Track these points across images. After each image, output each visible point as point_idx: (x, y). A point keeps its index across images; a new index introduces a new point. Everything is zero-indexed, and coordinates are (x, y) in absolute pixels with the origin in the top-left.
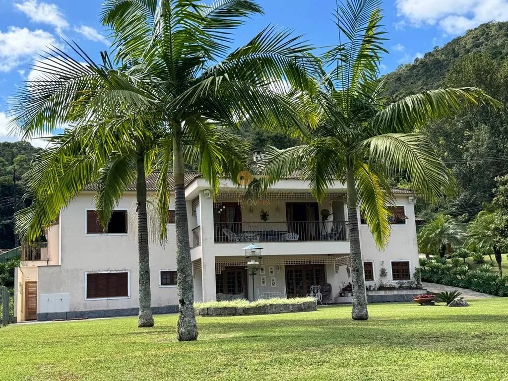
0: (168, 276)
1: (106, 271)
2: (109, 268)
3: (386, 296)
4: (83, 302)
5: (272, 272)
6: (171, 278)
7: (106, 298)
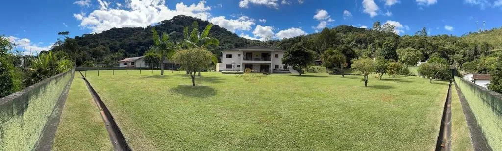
0: (239, 66)
2: (229, 64)
3: (281, 71)
4: (225, 69)
5: (257, 66)
7: (229, 68)
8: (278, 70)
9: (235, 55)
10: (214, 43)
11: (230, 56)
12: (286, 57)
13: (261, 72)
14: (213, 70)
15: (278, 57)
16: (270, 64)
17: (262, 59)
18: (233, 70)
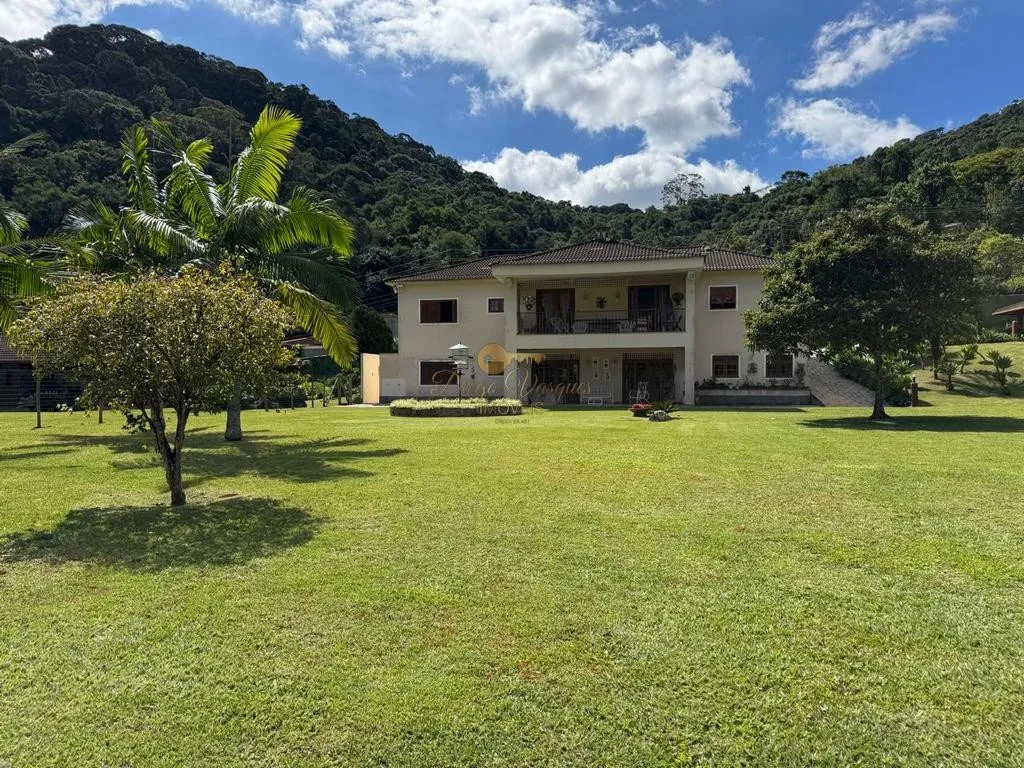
1: (438, 359)
2: (440, 357)
3: (749, 396)
4: (416, 387)
5: (606, 365)
8: (734, 388)
9: (472, 302)
10: (324, 240)
11: (443, 312)
12: (776, 299)
13: (624, 403)
14: (344, 400)
15: (732, 305)
16: (683, 349)
17: (632, 325)
18: (461, 397)
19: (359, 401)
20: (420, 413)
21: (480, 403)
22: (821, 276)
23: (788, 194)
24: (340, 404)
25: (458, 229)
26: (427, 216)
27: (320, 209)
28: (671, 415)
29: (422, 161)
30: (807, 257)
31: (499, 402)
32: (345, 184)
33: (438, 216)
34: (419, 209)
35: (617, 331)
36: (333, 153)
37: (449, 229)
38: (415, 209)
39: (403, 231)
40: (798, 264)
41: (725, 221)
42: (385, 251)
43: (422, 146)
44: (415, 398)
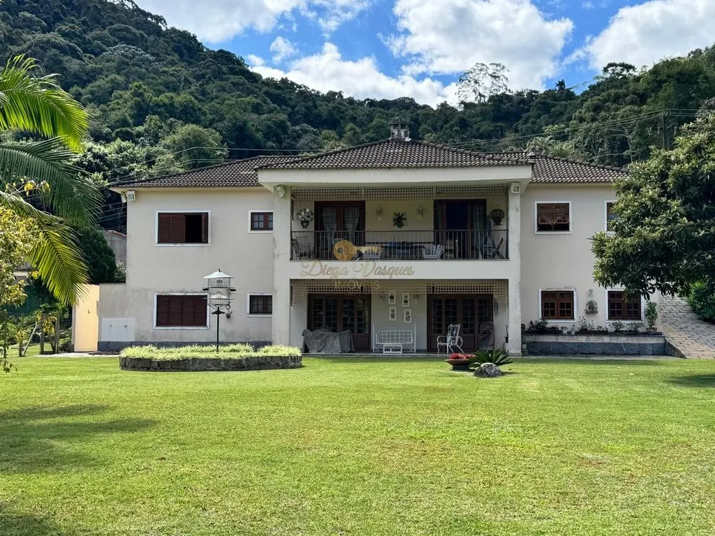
0: (261, 303)
1: (181, 292)
2: (184, 289)
3: (589, 344)
4: (152, 330)
5: (406, 302)
6: (263, 305)
7: (180, 328)
8: (569, 333)
9: (229, 215)
14: (48, 347)
15: (564, 227)
16: (506, 282)
17: (439, 249)
18: (218, 343)
19: (68, 348)
20: (163, 366)
21: (245, 352)
22: (694, 191)
23: (613, 91)
24: (43, 352)
25: (197, 122)
26: (157, 105)
27: (43, 86)
28: (503, 368)
29: (149, 34)
30: (676, 167)
31: (269, 351)
32: (46, 59)
33: (172, 105)
34: (146, 95)
35: (421, 258)
36: (30, 20)
37: (186, 122)
38: (141, 95)
39: (124, 123)
40: (663, 176)
41: (534, 123)
42: (99, 148)
43: (149, 15)
44: (154, 344)
